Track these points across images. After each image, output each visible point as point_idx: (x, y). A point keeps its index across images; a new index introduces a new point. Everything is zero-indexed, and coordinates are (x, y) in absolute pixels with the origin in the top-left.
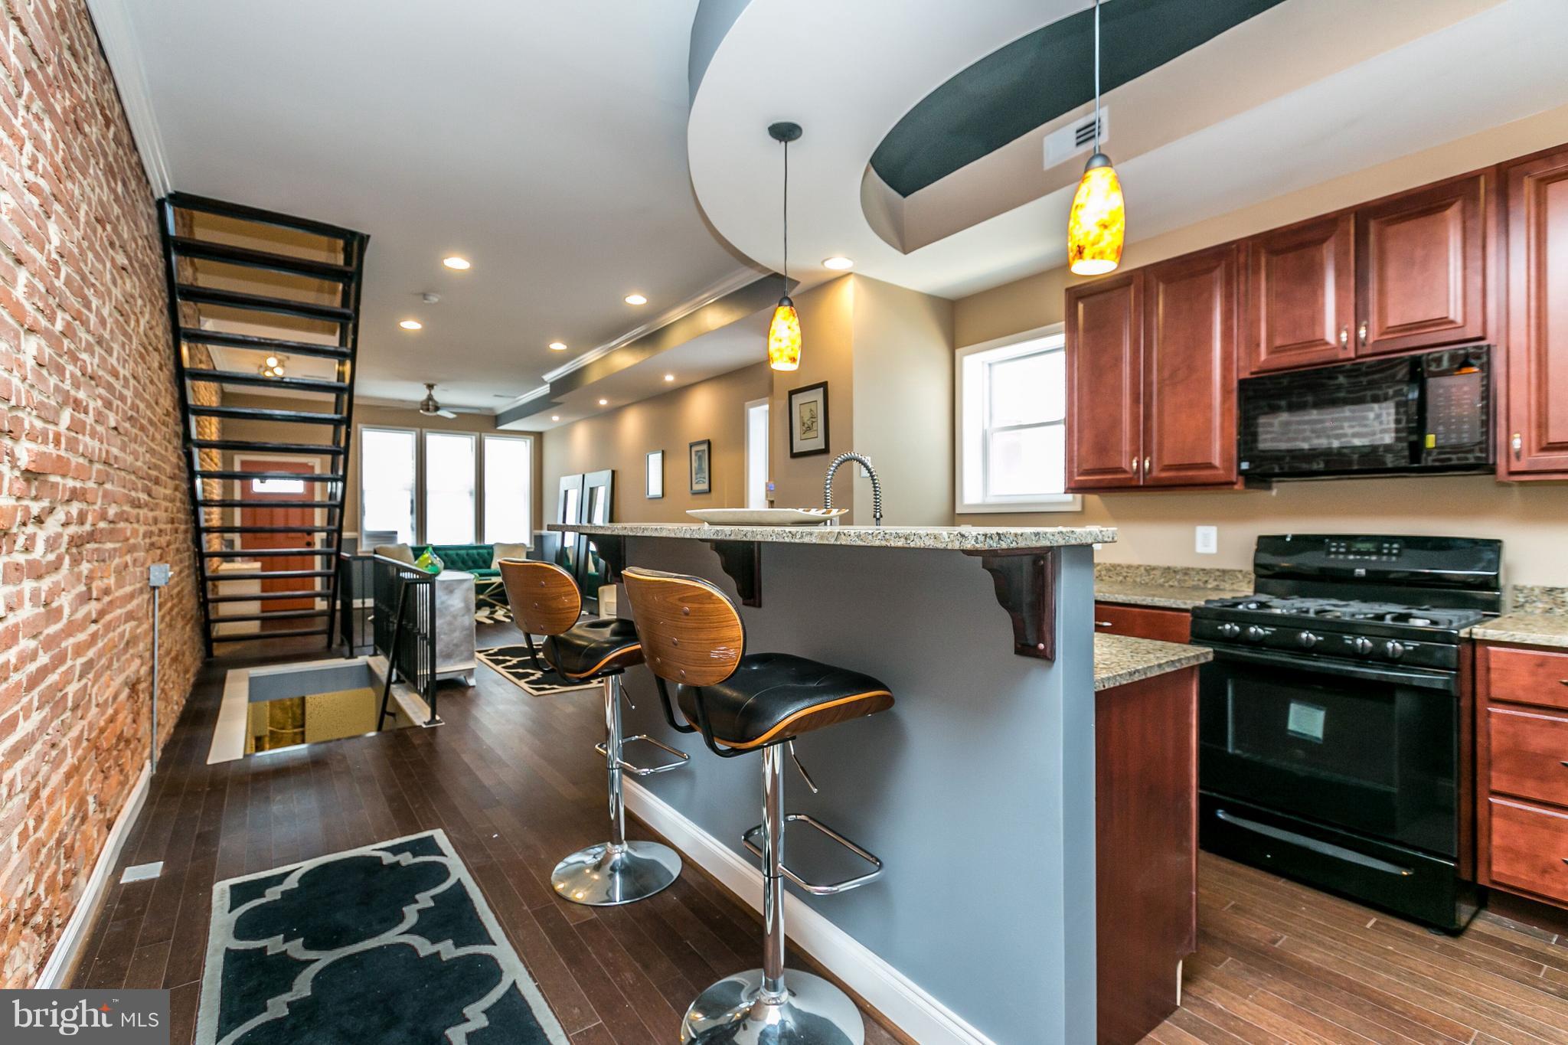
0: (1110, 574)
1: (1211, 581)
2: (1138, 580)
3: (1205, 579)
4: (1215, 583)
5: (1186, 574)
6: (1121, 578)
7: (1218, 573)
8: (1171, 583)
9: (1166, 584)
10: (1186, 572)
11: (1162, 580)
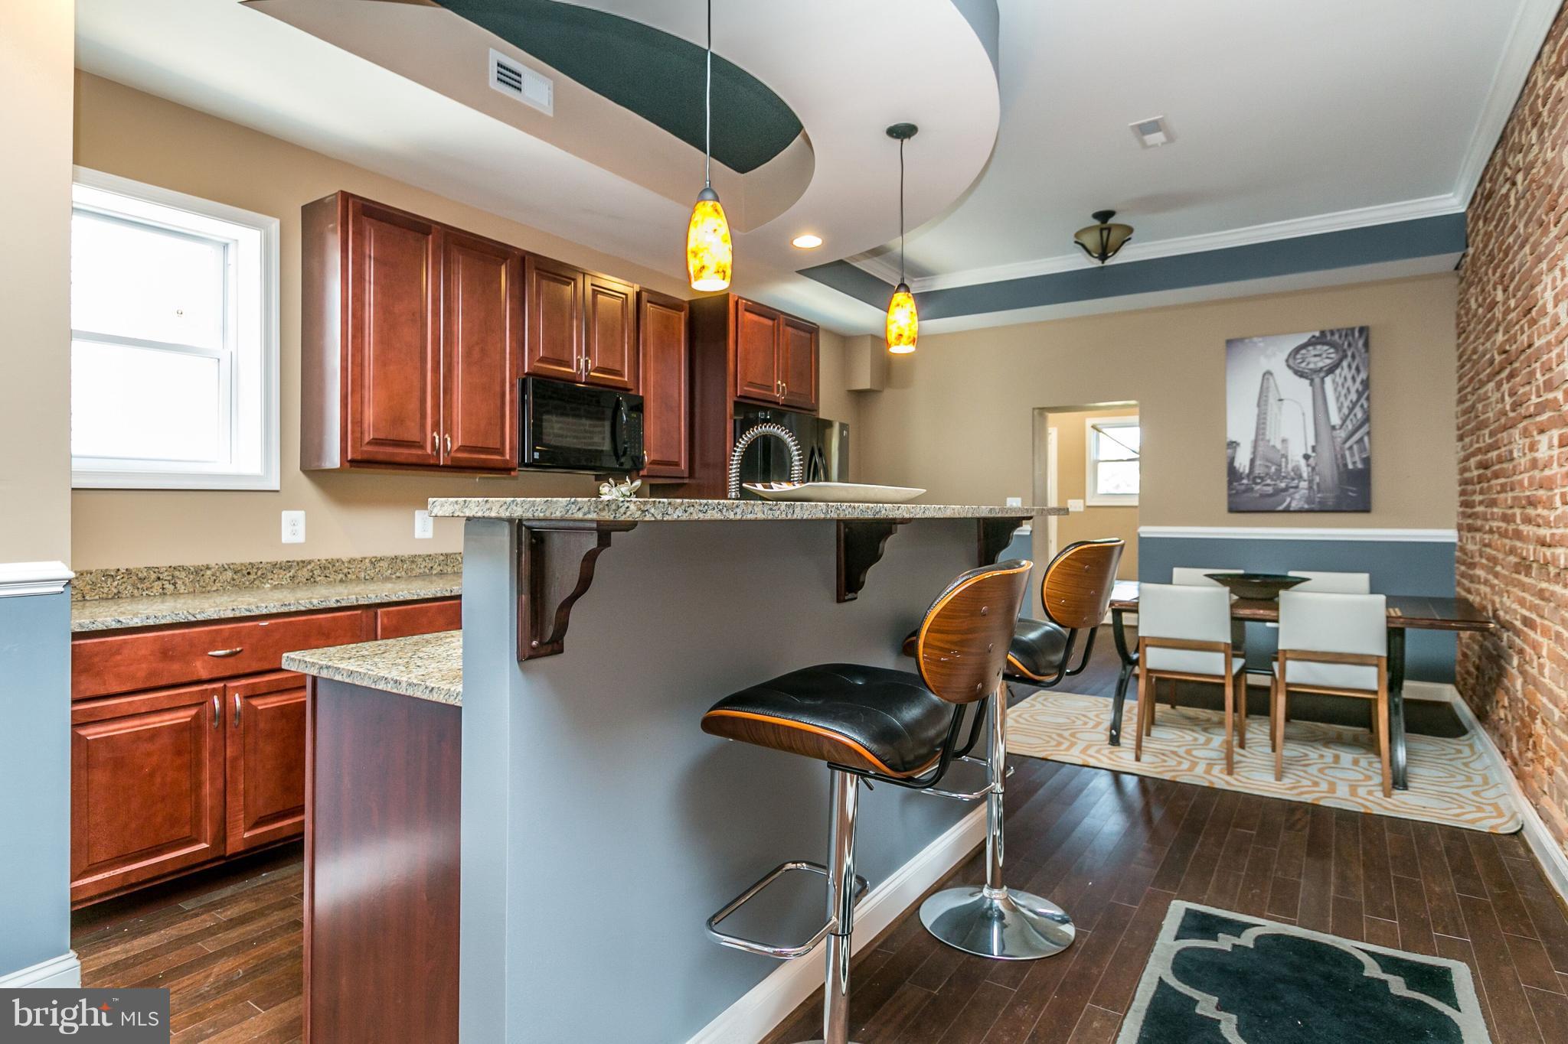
0: (327, 572)
1: (435, 567)
2: (362, 575)
3: (430, 565)
4: (439, 568)
5: (413, 562)
6: (341, 576)
7: (442, 558)
8: (398, 574)
9: (394, 576)
10: (413, 559)
11: (389, 572)
